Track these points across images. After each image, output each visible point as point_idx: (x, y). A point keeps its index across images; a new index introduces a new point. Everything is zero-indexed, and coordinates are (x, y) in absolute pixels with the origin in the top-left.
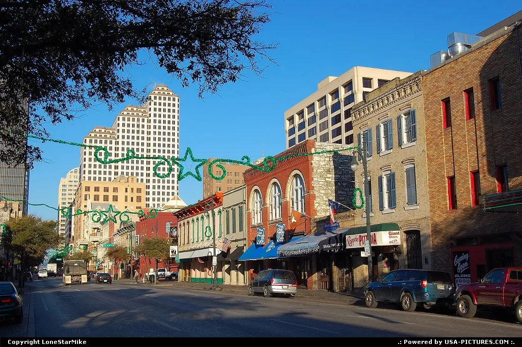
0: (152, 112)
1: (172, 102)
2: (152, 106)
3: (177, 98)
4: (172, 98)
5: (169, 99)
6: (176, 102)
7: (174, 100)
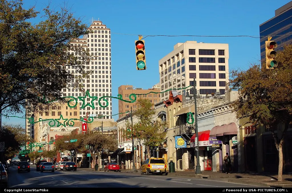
0: (90, 43)
1: (105, 34)
2: (90, 38)
3: (108, 31)
4: (105, 31)
5: (103, 32)
6: (108, 34)
7: (106, 32)
